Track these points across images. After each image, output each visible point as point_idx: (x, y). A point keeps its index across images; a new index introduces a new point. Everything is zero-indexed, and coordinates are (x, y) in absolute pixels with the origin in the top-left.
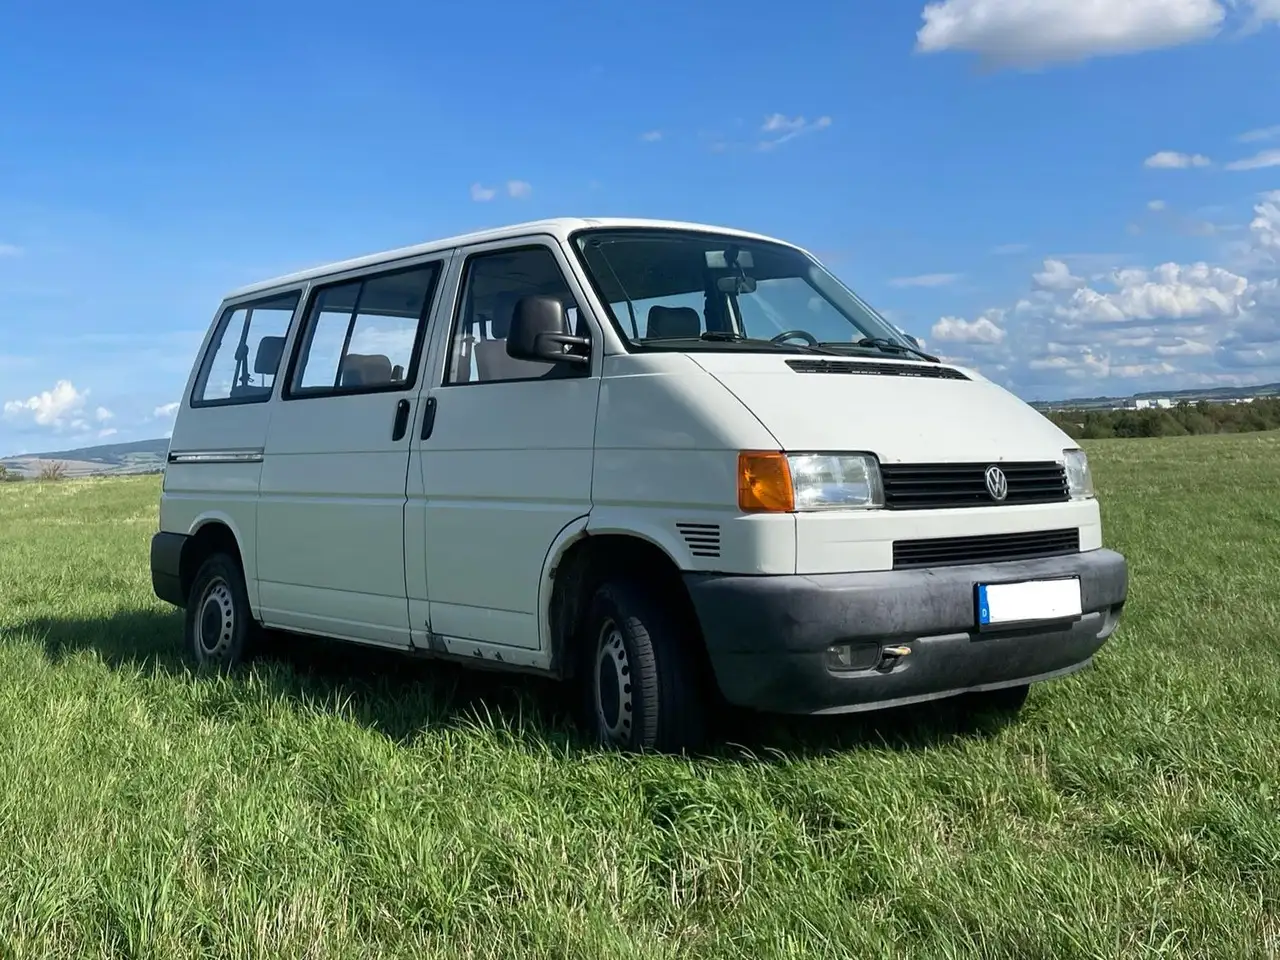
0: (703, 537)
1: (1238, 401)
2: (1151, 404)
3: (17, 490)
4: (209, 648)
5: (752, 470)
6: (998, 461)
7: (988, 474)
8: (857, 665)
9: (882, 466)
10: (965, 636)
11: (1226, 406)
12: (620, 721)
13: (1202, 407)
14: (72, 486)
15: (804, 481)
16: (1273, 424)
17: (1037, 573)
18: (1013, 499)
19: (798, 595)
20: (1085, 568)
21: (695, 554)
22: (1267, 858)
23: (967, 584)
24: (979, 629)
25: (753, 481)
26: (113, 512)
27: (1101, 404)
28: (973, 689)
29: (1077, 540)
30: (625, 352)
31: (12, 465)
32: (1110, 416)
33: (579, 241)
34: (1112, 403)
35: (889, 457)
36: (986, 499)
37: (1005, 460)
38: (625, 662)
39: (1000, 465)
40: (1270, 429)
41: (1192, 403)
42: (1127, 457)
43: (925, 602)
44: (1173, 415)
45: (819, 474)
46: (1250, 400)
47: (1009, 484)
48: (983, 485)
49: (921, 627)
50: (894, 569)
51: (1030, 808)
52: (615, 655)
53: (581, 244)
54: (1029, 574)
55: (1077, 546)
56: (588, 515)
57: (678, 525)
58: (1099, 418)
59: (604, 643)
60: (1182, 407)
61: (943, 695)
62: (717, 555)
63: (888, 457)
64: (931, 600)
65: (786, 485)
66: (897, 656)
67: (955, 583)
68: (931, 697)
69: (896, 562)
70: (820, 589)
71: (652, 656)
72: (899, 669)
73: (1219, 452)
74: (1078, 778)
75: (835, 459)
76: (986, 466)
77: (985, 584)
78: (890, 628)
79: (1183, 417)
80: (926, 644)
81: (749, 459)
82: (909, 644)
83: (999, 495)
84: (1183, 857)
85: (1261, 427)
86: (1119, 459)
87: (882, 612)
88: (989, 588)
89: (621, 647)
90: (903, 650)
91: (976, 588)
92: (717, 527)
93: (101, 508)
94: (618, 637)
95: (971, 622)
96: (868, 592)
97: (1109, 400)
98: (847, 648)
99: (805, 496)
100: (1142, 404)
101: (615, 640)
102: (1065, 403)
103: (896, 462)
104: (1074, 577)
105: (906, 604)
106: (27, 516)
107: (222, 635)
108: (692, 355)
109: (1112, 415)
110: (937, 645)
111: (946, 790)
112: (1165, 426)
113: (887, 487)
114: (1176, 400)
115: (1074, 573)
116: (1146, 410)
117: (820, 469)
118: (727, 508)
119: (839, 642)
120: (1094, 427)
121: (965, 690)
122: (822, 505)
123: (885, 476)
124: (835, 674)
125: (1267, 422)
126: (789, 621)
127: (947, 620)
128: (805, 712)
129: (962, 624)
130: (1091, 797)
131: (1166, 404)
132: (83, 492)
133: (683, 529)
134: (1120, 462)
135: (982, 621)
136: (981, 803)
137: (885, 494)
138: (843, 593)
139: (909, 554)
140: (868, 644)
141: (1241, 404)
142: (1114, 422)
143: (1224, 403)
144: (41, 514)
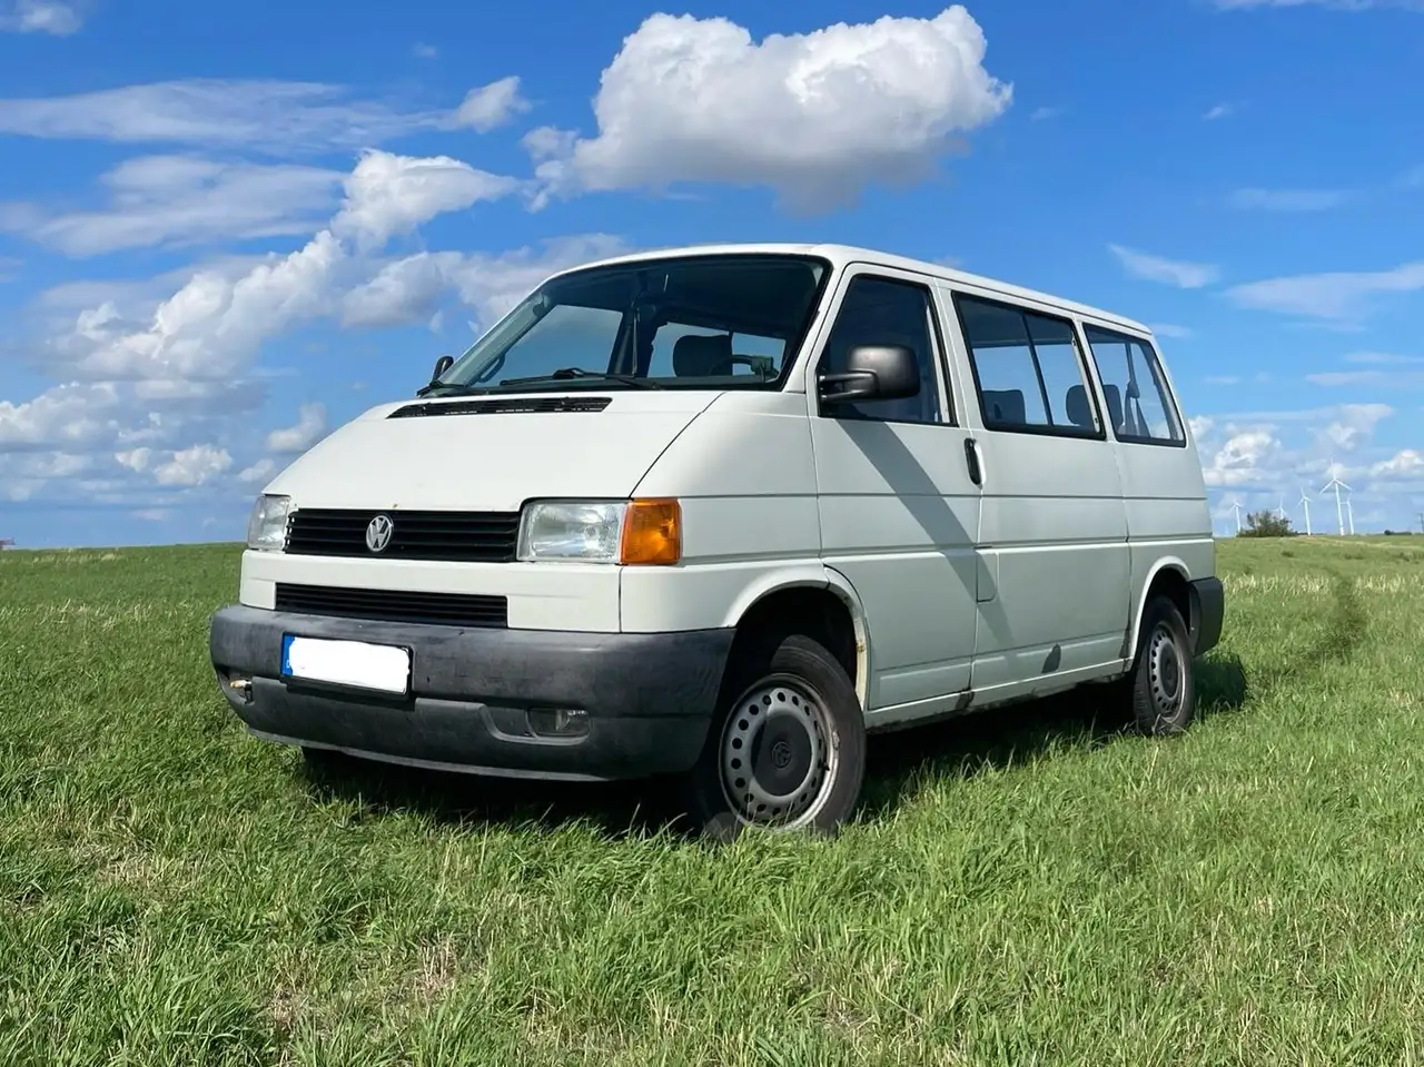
6: (391, 508)
7: (372, 522)
17: (360, 635)
18: (393, 550)
24: (283, 677)
29: (503, 609)
36: (360, 550)
39: (391, 514)
50: (275, 609)
54: (349, 634)
55: (505, 618)
69: (278, 603)
72: (252, 703)
83: (376, 546)
88: (298, 641)
91: (284, 637)
95: (278, 670)
115: (406, 644)
121: (336, 748)
135: (286, 672)
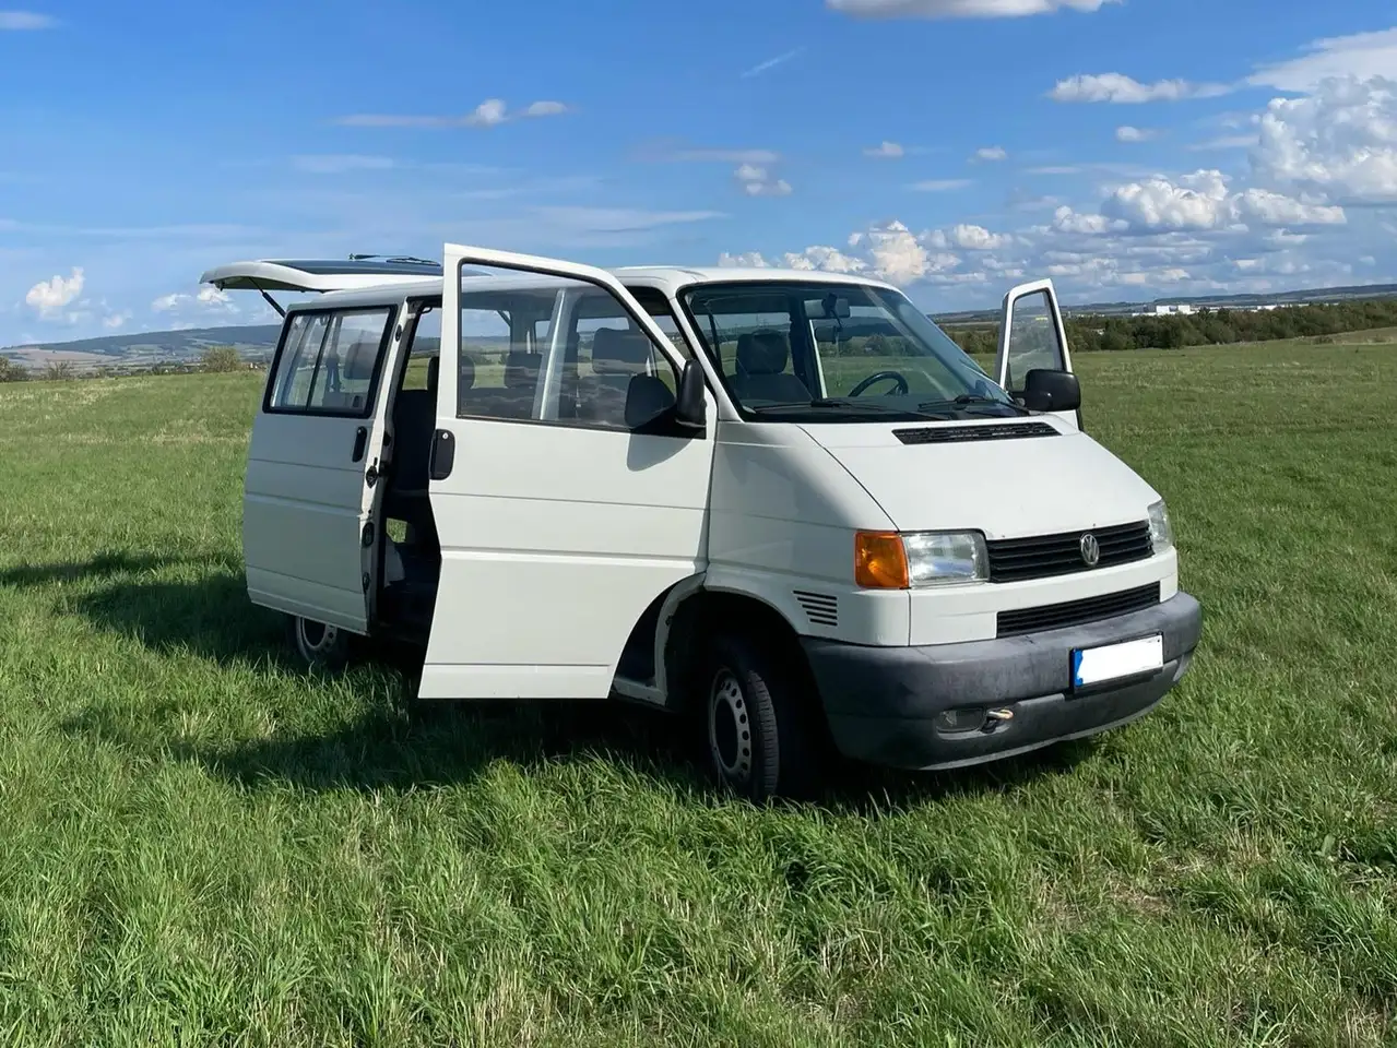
0: (820, 605)
1: (1259, 308)
2: (1171, 310)
3: (32, 397)
4: (313, 644)
5: (868, 548)
6: (1092, 527)
7: (1083, 541)
8: (962, 727)
9: (988, 542)
10: (1061, 696)
11: (1247, 313)
12: (738, 763)
13: (1223, 315)
14: (88, 393)
15: (917, 555)
16: (1291, 332)
17: (1124, 634)
18: (1105, 562)
19: (912, 667)
20: (1166, 623)
21: (812, 620)
22: (1341, 932)
23: (1064, 650)
24: (1073, 689)
25: (869, 558)
26: (137, 427)
27: (1120, 309)
28: (1063, 738)
29: (1158, 592)
30: (739, 419)
31: (13, 356)
32: (1129, 322)
33: (686, 298)
34: (1132, 308)
35: (996, 533)
36: (1081, 566)
37: (1098, 526)
38: (743, 709)
39: (1093, 532)
40: (1290, 337)
41: (1214, 310)
42: (1154, 382)
43: (1026, 670)
44: (1192, 321)
45: (930, 549)
46: (1271, 308)
47: (1102, 549)
48: (1078, 553)
49: (1023, 693)
50: (997, 637)
51: (1120, 860)
52: (733, 702)
53: (688, 299)
54: (1117, 635)
55: (1158, 598)
56: (705, 572)
57: (795, 592)
58: (1119, 323)
59: (718, 689)
60: (1204, 315)
61: (1037, 746)
62: (835, 624)
63: (994, 534)
64: (1031, 668)
65: (900, 561)
66: (999, 719)
67: (1053, 650)
68: (1027, 749)
69: (999, 630)
70: (932, 663)
71: (772, 711)
72: (1000, 729)
73: (1244, 378)
74: (1159, 825)
75: (946, 538)
76: (1080, 534)
77: (1081, 649)
78: (996, 695)
79: (1204, 324)
80: (1026, 707)
81: (865, 538)
82: (1011, 707)
83: (1092, 559)
84: (1266, 924)
85: (1281, 335)
86: (1146, 384)
87: (988, 681)
88: (1085, 653)
89: (739, 696)
90: (1006, 714)
91: (1072, 653)
92: (834, 598)
93: (125, 423)
94: (735, 686)
95: (1067, 685)
96: (976, 664)
97: (1130, 305)
98: (954, 712)
99: (917, 570)
100: (1163, 310)
101: (732, 689)
102: (1085, 307)
103: (1002, 538)
104: (1158, 634)
105: (1010, 673)
106: (50, 430)
107: (326, 634)
108: (806, 426)
109: (1134, 320)
110: (1037, 707)
111: (1046, 846)
112: (1185, 334)
113: (992, 562)
114: (1197, 306)
115: (1157, 630)
116: (1167, 316)
117: (930, 544)
118: (842, 581)
119: (950, 709)
120: (1114, 335)
121: (1057, 740)
122: (933, 579)
123: (990, 551)
124: (943, 736)
125: (1289, 331)
126: (904, 692)
127: (1045, 686)
128: (914, 768)
129: (1058, 687)
130: (1172, 844)
131: (1186, 310)
132: (101, 402)
133: (801, 596)
134: (1145, 387)
135: (1076, 683)
136: (1077, 858)
137: (991, 568)
138: (952, 666)
139: (1012, 623)
140: (974, 710)
141: (1263, 311)
142: (1134, 329)
143: (1246, 310)
144: (66, 430)
